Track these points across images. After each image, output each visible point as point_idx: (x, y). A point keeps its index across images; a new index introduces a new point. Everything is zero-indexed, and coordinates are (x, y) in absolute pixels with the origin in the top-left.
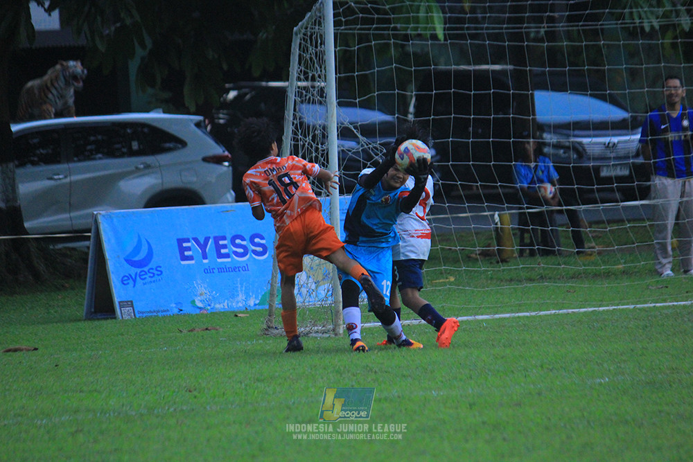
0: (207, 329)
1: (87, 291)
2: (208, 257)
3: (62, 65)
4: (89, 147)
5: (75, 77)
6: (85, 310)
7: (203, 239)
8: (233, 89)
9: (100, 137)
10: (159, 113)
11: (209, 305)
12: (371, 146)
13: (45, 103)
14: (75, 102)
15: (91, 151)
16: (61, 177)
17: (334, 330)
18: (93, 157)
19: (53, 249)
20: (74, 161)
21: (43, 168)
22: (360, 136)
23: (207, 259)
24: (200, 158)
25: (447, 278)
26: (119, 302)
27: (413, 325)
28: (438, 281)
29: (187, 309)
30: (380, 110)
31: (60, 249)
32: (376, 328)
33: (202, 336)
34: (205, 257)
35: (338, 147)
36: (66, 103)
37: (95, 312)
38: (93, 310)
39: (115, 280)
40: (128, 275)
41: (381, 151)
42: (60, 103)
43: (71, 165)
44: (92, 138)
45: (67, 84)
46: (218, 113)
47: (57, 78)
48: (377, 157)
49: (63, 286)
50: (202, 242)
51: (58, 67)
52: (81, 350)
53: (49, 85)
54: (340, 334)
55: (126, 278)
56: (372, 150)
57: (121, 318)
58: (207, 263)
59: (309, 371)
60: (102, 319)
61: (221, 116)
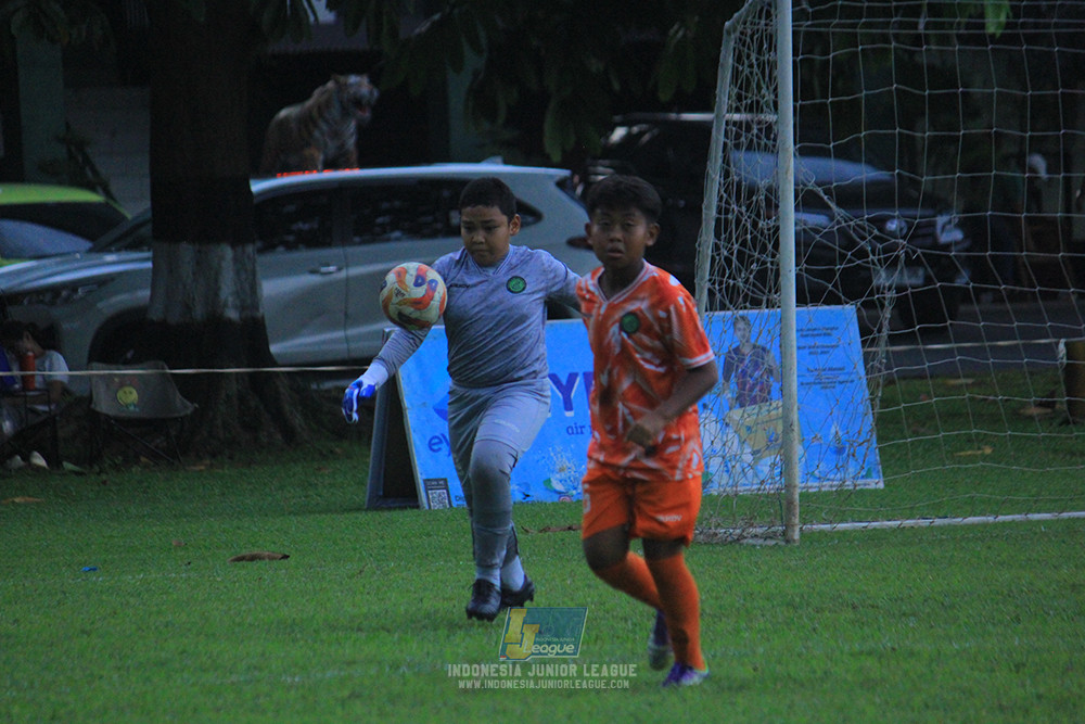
0: (570, 528)
1: (371, 460)
2: (574, 405)
3: (337, 82)
4: (380, 220)
5: (358, 102)
6: (368, 494)
7: (567, 375)
8: (621, 124)
9: (397, 203)
10: (497, 163)
11: (575, 489)
12: (852, 223)
13: (308, 145)
14: (358, 144)
15: (382, 225)
16: (332, 268)
17: (784, 533)
18: (386, 236)
19: (316, 391)
20: (354, 244)
21: (303, 255)
22: (833, 205)
23: (571, 409)
24: (564, 240)
25: (979, 449)
26: (425, 481)
27: (920, 527)
28: (962, 454)
29: (537, 494)
30: (869, 162)
31: (328, 391)
32: (855, 531)
33: (562, 540)
34: (568, 406)
35: (796, 224)
36: (342, 146)
37: (386, 496)
38: (381, 493)
39: (418, 443)
40: (437, 434)
41: (870, 233)
42: (332, 146)
43: (350, 250)
44: (385, 205)
45: (345, 113)
46: (595, 166)
47: (328, 104)
48: (863, 243)
49: (331, 452)
50: (564, 381)
51: (330, 85)
52: (360, 560)
53: (315, 113)
54: (794, 541)
55: (436, 440)
56: (854, 230)
57: (427, 507)
58: (571, 418)
59: (742, 601)
60: (395, 509)
61: (601, 169)
